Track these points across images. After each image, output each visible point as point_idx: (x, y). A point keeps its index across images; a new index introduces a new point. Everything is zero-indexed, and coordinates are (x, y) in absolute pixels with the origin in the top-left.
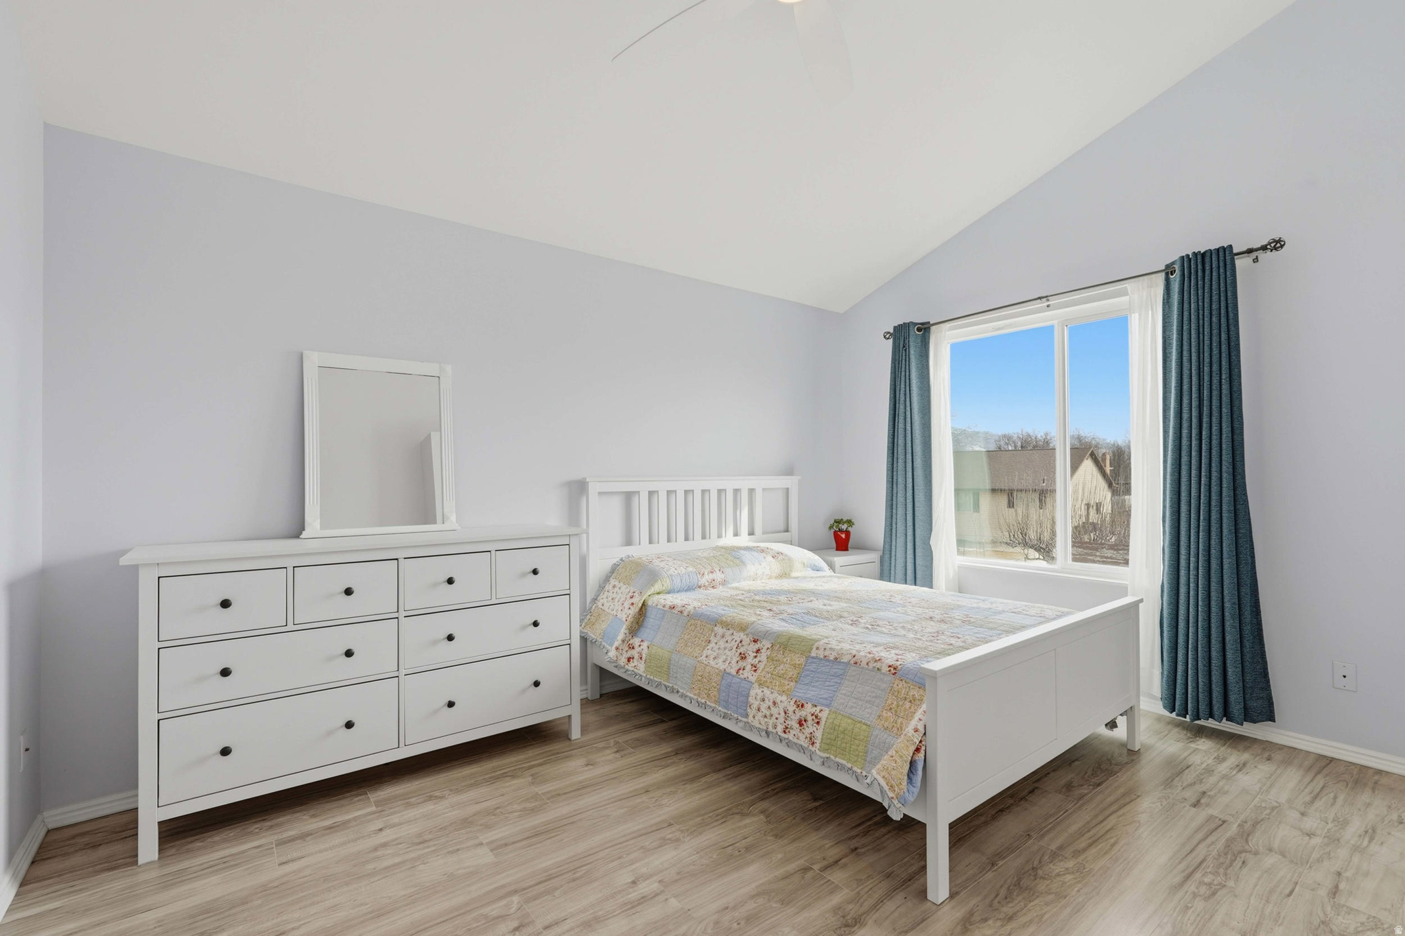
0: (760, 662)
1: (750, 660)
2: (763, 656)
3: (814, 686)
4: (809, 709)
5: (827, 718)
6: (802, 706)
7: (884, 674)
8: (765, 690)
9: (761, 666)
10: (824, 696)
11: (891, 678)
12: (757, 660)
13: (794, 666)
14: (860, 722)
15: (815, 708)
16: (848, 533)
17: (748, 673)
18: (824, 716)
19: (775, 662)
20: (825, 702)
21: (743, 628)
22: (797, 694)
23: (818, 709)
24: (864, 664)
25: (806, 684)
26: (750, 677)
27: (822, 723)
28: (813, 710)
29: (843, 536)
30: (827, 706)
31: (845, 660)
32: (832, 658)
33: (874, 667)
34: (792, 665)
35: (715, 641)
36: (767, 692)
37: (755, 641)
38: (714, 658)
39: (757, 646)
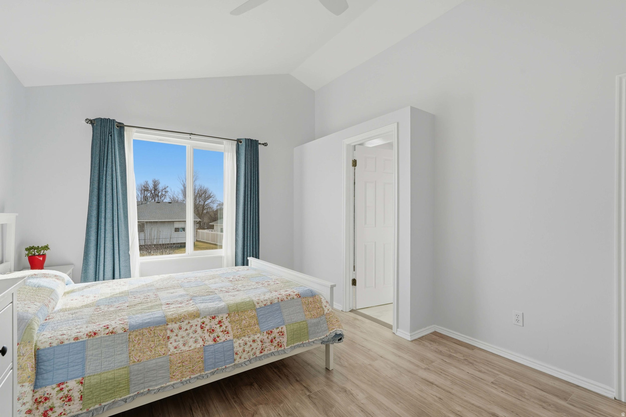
0: (226, 327)
1: (218, 330)
2: (226, 323)
3: (269, 321)
4: (275, 331)
5: (287, 329)
6: (271, 332)
7: (296, 299)
8: (243, 338)
9: (229, 329)
10: (280, 321)
11: (300, 299)
12: (224, 327)
13: (252, 317)
14: (301, 322)
15: (279, 329)
16: (44, 256)
17: (223, 337)
18: (284, 329)
19: (237, 322)
20: (281, 324)
21: (196, 315)
22: (264, 329)
23: (280, 328)
24: (285, 299)
25: (265, 322)
26: (228, 338)
27: (285, 333)
28: (278, 330)
29: (41, 259)
30: (284, 324)
31: (276, 301)
32: (269, 304)
33: (291, 298)
34: (250, 318)
35: (175, 334)
36: (246, 339)
37: (213, 318)
38: (184, 345)
39: (217, 320)
